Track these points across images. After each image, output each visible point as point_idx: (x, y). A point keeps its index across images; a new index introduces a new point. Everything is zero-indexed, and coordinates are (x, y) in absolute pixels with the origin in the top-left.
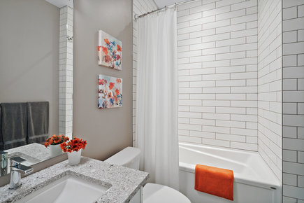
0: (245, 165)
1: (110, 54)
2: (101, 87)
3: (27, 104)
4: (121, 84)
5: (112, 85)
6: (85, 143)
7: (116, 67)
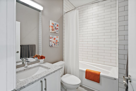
0: (110, 71)
1: (54, 28)
2: (51, 39)
3: (29, 45)
4: (58, 38)
5: (55, 39)
6: (45, 57)
7: (56, 32)
